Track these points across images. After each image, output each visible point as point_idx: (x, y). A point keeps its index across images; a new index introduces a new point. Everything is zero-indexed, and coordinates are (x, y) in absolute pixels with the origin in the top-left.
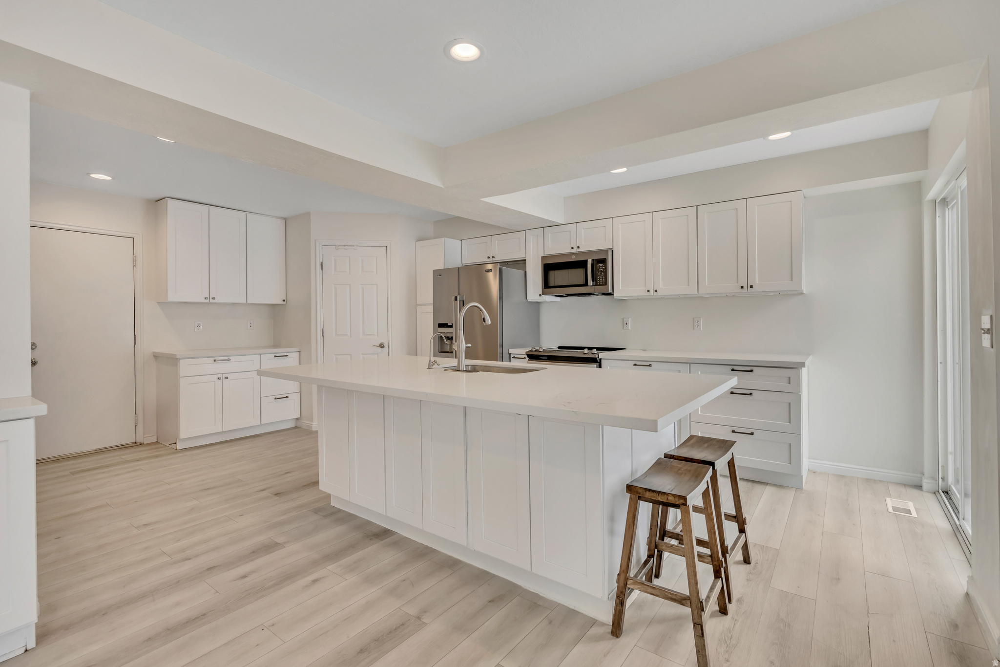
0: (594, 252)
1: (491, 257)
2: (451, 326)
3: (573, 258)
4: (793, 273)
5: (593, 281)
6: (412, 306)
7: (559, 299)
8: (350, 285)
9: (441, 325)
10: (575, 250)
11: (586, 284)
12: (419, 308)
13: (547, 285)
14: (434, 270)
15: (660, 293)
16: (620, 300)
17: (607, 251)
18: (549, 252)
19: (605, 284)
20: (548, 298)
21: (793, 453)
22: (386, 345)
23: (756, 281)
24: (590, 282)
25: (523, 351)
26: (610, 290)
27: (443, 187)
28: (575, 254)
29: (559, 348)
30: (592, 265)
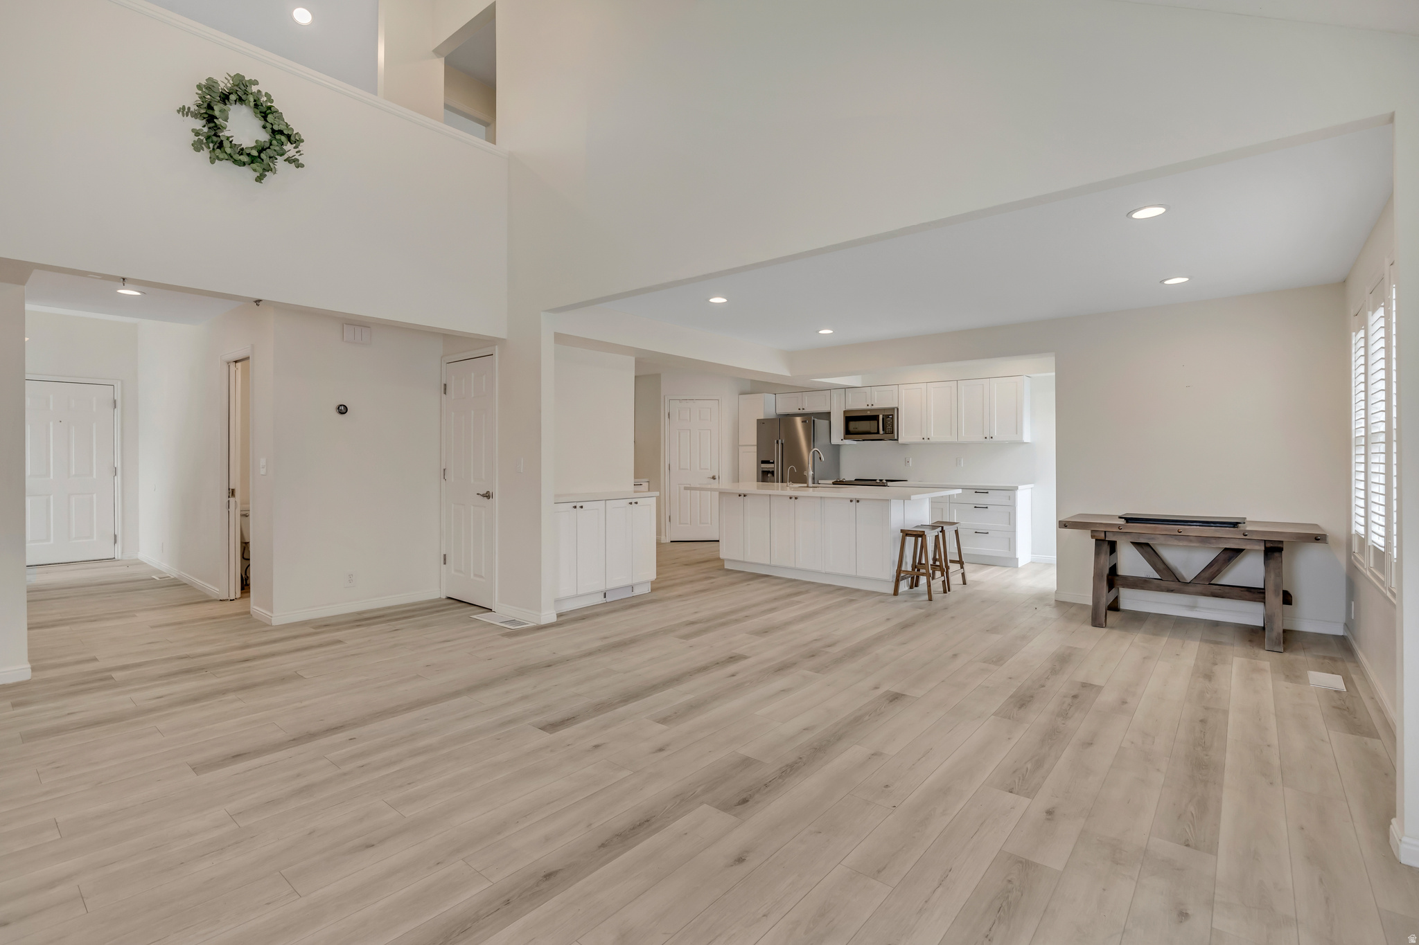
0: (884, 410)
1: (801, 409)
2: (773, 463)
3: (869, 413)
4: (1018, 429)
5: (883, 430)
6: (736, 447)
7: (855, 443)
8: (690, 430)
9: (763, 462)
10: (870, 407)
11: (878, 433)
12: (740, 448)
13: (848, 433)
14: (758, 420)
15: (931, 440)
16: (904, 445)
17: (893, 409)
18: (849, 407)
19: (893, 433)
20: (847, 442)
21: (1011, 543)
22: (717, 477)
23: (995, 434)
24: (881, 432)
25: (831, 482)
26: (896, 438)
27: (789, 374)
28: (869, 410)
29: (856, 480)
30: (883, 419)
